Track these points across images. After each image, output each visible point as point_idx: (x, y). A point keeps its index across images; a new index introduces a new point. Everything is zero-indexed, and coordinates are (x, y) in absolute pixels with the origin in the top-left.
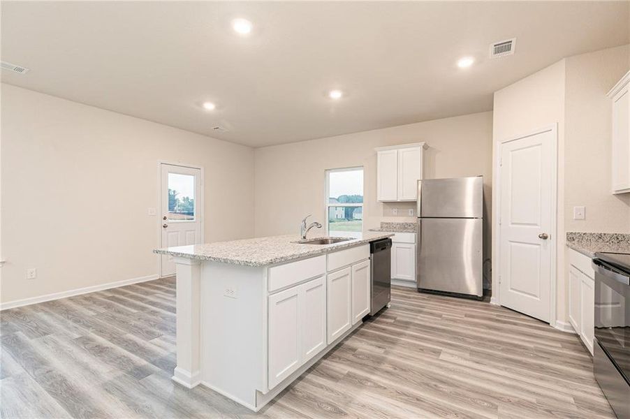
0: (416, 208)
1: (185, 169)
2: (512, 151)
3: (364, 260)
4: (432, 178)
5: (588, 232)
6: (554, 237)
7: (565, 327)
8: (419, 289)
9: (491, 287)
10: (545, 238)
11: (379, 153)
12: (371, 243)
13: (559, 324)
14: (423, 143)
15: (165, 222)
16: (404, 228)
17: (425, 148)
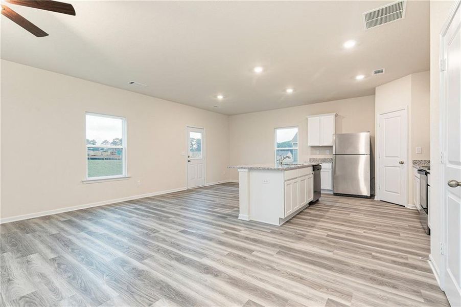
0: (332, 150)
1: (197, 129)
2: (386, 119)
3: (309, 174)
4: (340, 133)
5: (423, 159)
6: (406, 163)
7: (413, 207)
8: (334, 193)
9: (375, 193)
10: (402, 163)
11: (309, 119)
12: (313, 166)
13: (409, 206)
14: (335, 114)
15: (189, 159)
16: (324, 161)
17: (336, 116)
